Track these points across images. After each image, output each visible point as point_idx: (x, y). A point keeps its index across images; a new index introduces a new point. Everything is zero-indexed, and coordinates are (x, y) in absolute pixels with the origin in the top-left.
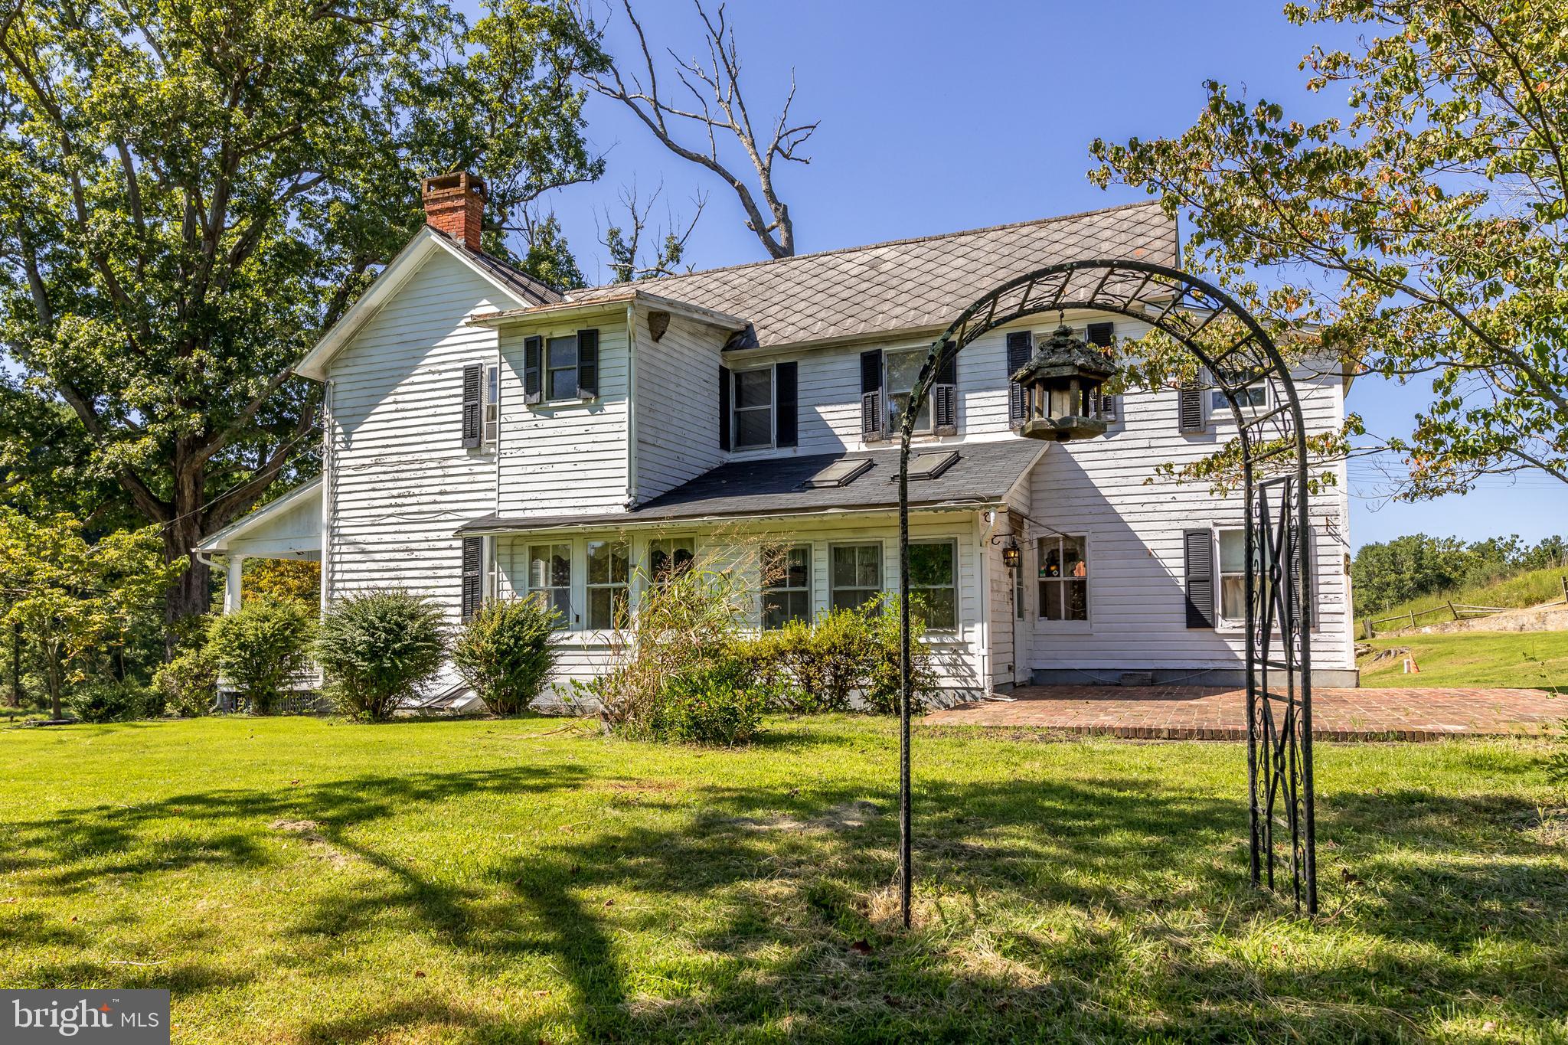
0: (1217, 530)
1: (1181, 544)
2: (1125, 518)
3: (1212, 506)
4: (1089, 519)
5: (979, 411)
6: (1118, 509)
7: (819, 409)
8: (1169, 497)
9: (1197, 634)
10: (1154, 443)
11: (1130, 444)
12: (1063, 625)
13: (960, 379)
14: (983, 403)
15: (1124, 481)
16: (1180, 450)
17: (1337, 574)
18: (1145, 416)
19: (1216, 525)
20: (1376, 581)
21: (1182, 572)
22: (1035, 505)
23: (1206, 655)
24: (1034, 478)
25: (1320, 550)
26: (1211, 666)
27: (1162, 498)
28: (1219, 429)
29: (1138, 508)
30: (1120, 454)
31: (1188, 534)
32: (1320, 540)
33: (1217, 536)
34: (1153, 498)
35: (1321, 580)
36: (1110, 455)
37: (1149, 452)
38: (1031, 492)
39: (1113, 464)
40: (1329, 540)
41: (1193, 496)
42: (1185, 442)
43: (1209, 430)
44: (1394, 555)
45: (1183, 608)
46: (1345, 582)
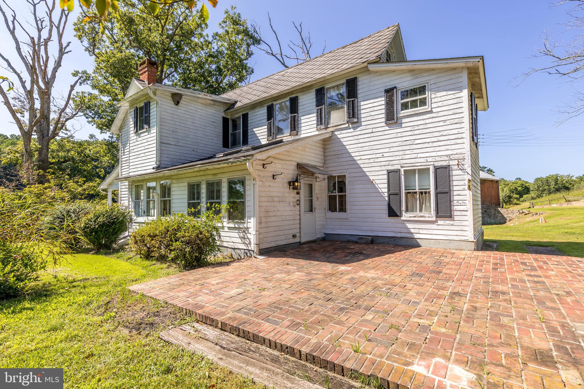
0: (402, 170)
1: (386, 177)
2: (362, 166)
3: (400, 158)
4: (347, 167)
5: (306, 124)
6: (359, 162)
7: (254, 130)
8: (380, 155)
9: (393, 220)
10: (374, 130)
11: (364, 132)
12: (338, 215)
13: (300, 111)
14: (307, 120)
15: (361, 149)
16: (386, 133)
17: (464, 190)
18: (370, 118)
19: (402, 167)
20: (541, 189)
21: (386, 190)
22: (326, 162)
23: (398, 230)
24: (326, 151)
25: (454, 178)
26: (399, 235)
27: (378, 156)
28: (404, 121)
29: (367, 161)
30: (360, 137)
31: (389, 172)
32: (454, 173)
33: (402, 173)
34: (374, 156)
35: (455, 193)
36: (356, 137)
37: (372, 135)
38: (325, 156)
39: (356, 141)
40: (460, 172)
41: (392, 154)
42: (388, 128)
43: (399, 121)
44: (547, 181)
45: (386, 207)
46: (468, 194)
